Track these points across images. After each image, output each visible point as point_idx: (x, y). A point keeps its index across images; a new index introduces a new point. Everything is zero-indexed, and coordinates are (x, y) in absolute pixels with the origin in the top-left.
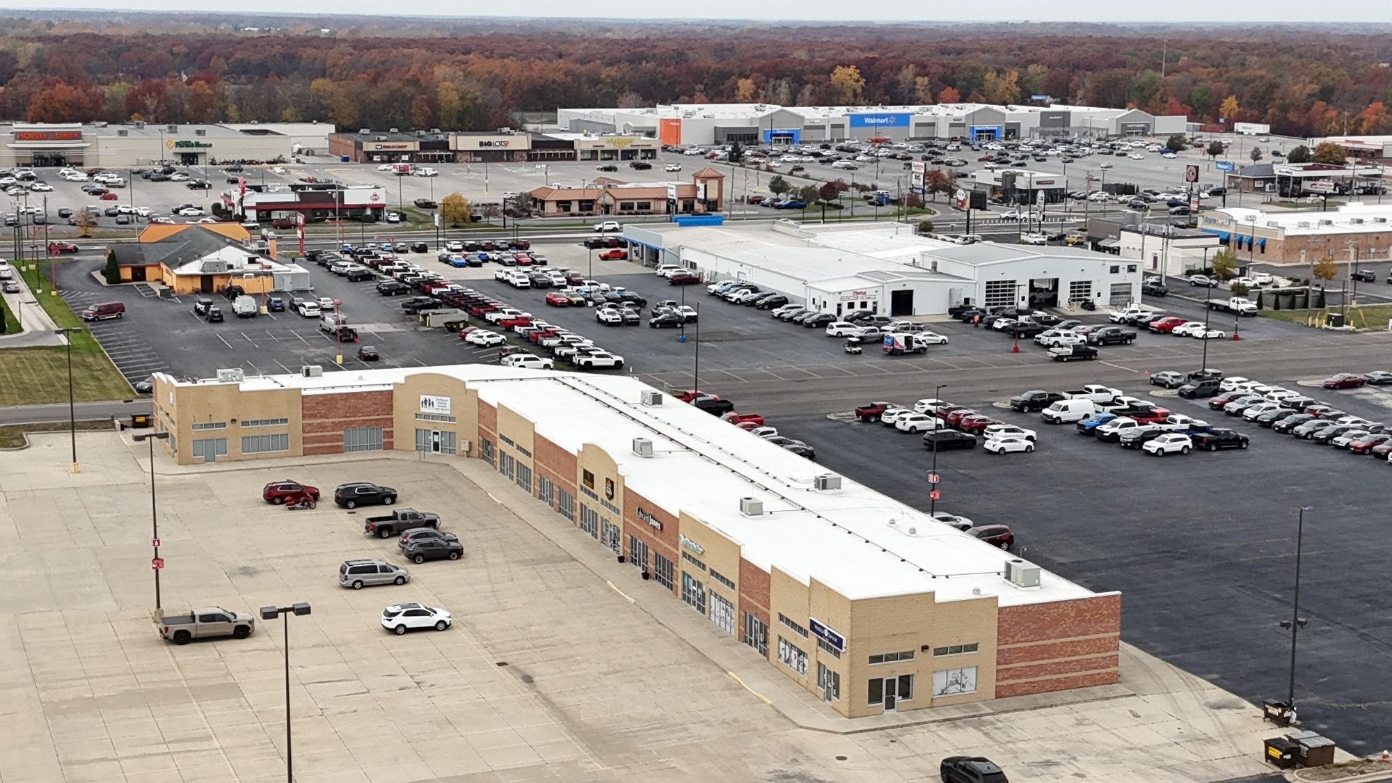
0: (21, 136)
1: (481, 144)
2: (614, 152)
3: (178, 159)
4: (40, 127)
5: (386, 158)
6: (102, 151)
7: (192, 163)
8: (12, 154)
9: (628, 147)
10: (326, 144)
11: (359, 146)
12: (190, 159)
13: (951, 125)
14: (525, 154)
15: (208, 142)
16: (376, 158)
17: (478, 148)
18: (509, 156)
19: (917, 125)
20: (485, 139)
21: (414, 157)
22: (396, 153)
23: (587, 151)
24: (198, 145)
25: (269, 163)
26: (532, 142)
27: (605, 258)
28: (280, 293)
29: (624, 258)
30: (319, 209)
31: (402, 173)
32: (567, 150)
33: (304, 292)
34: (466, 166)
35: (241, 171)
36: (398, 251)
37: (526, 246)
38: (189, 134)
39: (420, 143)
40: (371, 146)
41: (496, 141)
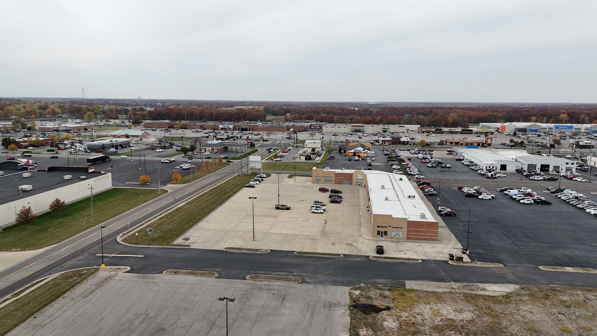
0: (353, 126)
1: (449, 130)
3: (382, 131)
4: (357, 124)
5: (427, 132)
6: (368, 130)
8: (351, 130)
9: (486, 131)
10: (417, 129)
11: (422, 130)
12: (385, 131)
13: (585, 129)
14: (460, 132)
15: (389, 128)
16: (425, 132)
17: (449, 131)
18: (456, 133)
19: (575, 129)
20: (450, 129)
21: (434, 132)
22: (430, 131)
23: (476, 132)
24: (387, 129)
25: (401, 133)
26: (462, 130)
27: (448, 154)
28: (368, 157)
29: (452, 154)
30: (395, 142)
31: (428, 135)
32: (471, 132)
33: (373, 157)
34: (445, 135)
35: (394, 134)
36: (403, 151)
37: (432, 151)
38: (386, 126)
39: (435, 129)
40: (424, 130)
41: (453, 129)
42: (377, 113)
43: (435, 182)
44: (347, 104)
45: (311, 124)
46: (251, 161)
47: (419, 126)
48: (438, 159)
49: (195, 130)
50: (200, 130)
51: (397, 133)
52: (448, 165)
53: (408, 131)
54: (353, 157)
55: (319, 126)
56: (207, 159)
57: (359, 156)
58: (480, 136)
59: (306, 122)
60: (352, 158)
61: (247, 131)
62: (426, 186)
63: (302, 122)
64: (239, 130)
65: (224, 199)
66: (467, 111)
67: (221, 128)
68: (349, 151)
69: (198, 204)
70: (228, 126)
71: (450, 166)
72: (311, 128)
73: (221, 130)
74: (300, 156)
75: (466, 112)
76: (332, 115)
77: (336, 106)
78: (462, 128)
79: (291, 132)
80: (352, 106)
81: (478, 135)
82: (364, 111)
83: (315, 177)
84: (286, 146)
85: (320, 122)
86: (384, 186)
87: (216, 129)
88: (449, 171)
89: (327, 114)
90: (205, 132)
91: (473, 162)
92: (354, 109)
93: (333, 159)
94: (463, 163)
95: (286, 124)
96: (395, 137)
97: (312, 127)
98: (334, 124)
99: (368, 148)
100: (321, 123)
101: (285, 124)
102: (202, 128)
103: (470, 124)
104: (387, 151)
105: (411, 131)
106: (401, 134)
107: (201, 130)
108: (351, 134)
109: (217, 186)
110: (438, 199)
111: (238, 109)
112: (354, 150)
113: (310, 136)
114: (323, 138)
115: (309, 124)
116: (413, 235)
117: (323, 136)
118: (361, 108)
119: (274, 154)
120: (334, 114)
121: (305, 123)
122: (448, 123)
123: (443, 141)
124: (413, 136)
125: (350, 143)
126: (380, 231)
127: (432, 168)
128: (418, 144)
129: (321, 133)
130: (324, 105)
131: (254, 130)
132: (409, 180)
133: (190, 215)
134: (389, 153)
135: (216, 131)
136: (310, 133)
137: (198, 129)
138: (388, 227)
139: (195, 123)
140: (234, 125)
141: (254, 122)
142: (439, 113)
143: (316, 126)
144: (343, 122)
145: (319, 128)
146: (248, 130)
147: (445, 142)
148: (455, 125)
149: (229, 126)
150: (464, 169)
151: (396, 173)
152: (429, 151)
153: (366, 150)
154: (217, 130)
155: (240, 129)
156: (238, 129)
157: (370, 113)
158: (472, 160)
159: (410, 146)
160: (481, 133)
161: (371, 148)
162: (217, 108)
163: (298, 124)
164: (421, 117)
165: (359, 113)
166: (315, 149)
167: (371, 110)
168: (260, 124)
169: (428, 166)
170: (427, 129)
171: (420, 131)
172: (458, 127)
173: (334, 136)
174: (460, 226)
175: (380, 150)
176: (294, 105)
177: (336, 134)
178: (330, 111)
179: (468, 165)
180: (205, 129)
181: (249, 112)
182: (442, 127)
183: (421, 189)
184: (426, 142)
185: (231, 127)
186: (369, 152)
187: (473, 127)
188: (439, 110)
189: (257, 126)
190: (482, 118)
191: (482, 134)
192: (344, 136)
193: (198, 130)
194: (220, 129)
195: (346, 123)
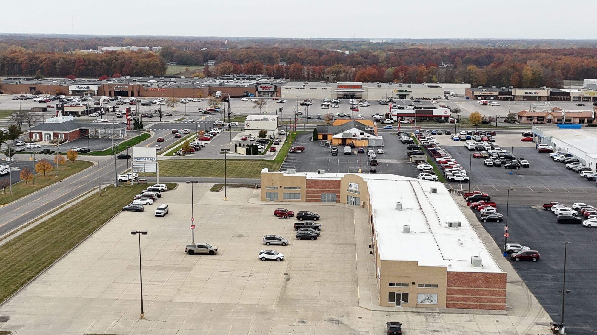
0: (341, 87)
1: (526, 93)
2: (590, 98)
3: (398, 97)
4: (347, 83)
5: (484, 98)
6: (369, 93)
7: (403, 99)
8: (336, 93)
10: (464, 92)
11: (473, 93)
12: (402, 97)
14: (546, 98)
15: (410, 91)
16: (479, 98)
17: (525, 95)
18: (540, 98)
20: (528, 91)
21: (496, 98)
22: (488, 96)
23: (577, 98)
24: (406, 91)
25: (434, 99)
26: (551, 93)
27: (523, 140)
28: (370, 147)
29: (532, 141)
30: (422, 117)
31: (484, 104)
32: (566, 97)
33: (380, 147)
34: (519, 102)
35: (420, 102)
36: (438, 134)
37: (494, 134)
38: (405, 87)
39: (499, 92)
40: (477, 93)
41: (534, 92)
42: (388, 61)
43: (499, 194)
44: (328, 42)
45: (258, 82)
46: (136, 158)
47: (469, 86)
48: (505, 151)
49: (18, 95)
50: (28, 95)
51: (426, 99)
52: (523, 161)
53: (447, 95)
54: (342, 147)
55: (273, 86)
56: (43, 154)
57: (353, 146)
58: (584, 105)
59: (247, 79)
60: (340, 149)
61: (128, 96)
62: (482, 204)
63: (239, 79)
64: (110, 95)
65: (80, 236)
66: (559, 57)
67: (73, 91)
68: (334, 137)
69: (25, 247)
70: (88, 88)
71: (528, 164)
72: (257, 90)
73: (72, 95)
74: (236, 146)
75: (557, 59)
76: (298, 65)
77: (308, 47)
78: (550, 90)
79: (217, 98)
80: (338, 46)
81: (580, 103)
82: (362, 56)
83: (267, 187)
84: (207, 127)
85: (275, 78)
86: (401, 205)
87: (63, 92)
88: (526, 174)
89: (290, 61)
90: (40, 99)
91: (571, 156)
92: (343, 53)
93: (302, 152)
94: (552, 158)
95: (208, 83)
96: (421, 108)
97: (259, 89)
98: (303, 83)
99: (369, 129)
100: (278, 81)
101: (205, 83)
102: (33, 90)
103: (565, 81)
104: (408, 135)
105: (452, 95)
106: (434, 101)
107: (31, 95)
108: (337, 103)
109: (66, 210)
110: (506, 228)
111: (107, 52)
112: (342, 134)
113: (255, 107)
114: (281, 110)
115: (254, 82)
116: (458, 300)
117: (281, 106)
118: (356, 50)
119: (183, 143)
120: (303, 62)
121: (246, 81)
122: (523, 80)
123: (514, 115)
124: (458, 106)
125: (335, 119)
126: (394, 293)
127: (494, 169)
128: (467, 121)
129: (277, 99)
130: (284, 45)
131: (141, 94)
132: (450, 191)
133: (10, 270)
134: (411, 139)
135: (61, 97)
136: (256, 100)
137: (26, 93)
138: (410, 285)
139: (19, 81)
140: (100, 86)
141: (141, 78)
142: (507, 60)
143: (267, 85)
144: (320, 78)
145: (273, 89)
146: (130, 94)
147: (518, 118)
148: (537, 83)
149: (90, 86)
150: (555, 170)
151: (424, 179)
152: (488, 134)
153: (365, 133)
154: (65, 94)
155: (113, 93)
156: (107, 93)
157: (375, 62)
158: (570, 152)
159: (451, 126)
160: (586, 99)
161: (375, 129)
162: (65, 50)
163: (232, 83)
164: (472, 68)
165: (352, 61)
166: (266, 132)
167: (375, 54)
168: (153, 82)
169: (485, 164)
170: (483, 91)
171: (470, 96)
172: (542, 87)
173: (304, 107)
174: (548, 280)
175: (394, 134)
176: (223, 44)
177: (306, 103)
178: (296, 56)
179: (562, 162)
180: (39, 93)
181: (131, 58)
182: (512, 87)
183: (473, 208)
184: (482, 116)
185: (94, 88)
186: (372, 137)
187: (572, 87)
188: (507, 55)
189: (147, 86)
190: (588, 70)
191: (588, 101)
192: (323, 107)
193: (25, 95)
194: (70, 93)
195: (327, 80)
